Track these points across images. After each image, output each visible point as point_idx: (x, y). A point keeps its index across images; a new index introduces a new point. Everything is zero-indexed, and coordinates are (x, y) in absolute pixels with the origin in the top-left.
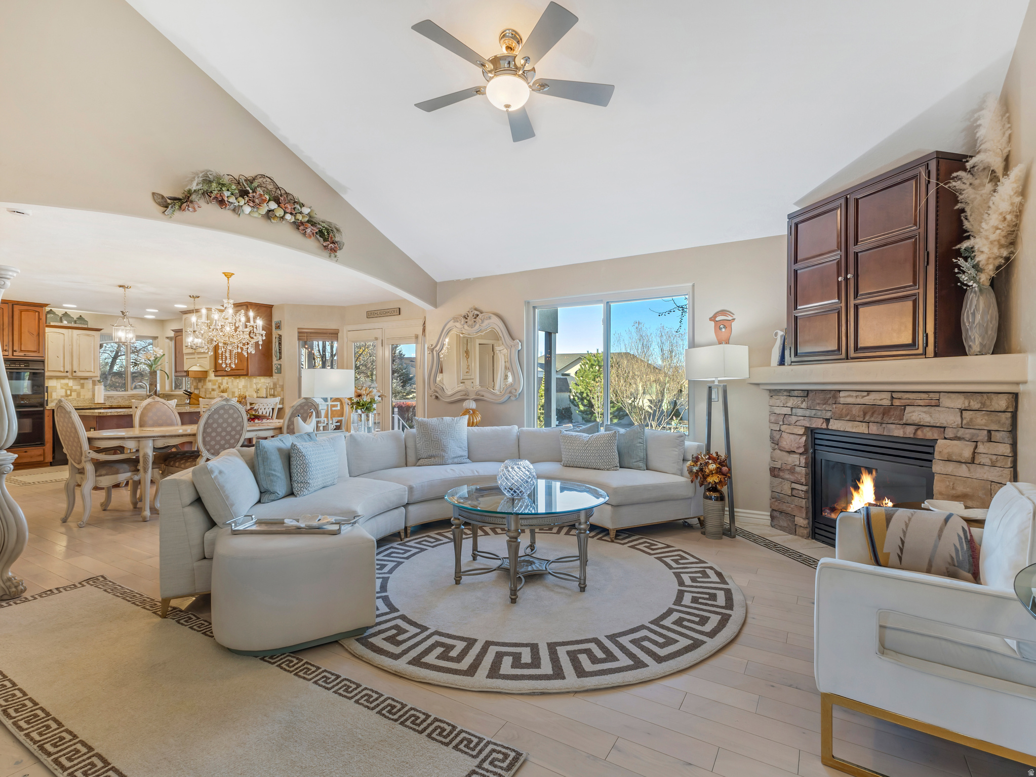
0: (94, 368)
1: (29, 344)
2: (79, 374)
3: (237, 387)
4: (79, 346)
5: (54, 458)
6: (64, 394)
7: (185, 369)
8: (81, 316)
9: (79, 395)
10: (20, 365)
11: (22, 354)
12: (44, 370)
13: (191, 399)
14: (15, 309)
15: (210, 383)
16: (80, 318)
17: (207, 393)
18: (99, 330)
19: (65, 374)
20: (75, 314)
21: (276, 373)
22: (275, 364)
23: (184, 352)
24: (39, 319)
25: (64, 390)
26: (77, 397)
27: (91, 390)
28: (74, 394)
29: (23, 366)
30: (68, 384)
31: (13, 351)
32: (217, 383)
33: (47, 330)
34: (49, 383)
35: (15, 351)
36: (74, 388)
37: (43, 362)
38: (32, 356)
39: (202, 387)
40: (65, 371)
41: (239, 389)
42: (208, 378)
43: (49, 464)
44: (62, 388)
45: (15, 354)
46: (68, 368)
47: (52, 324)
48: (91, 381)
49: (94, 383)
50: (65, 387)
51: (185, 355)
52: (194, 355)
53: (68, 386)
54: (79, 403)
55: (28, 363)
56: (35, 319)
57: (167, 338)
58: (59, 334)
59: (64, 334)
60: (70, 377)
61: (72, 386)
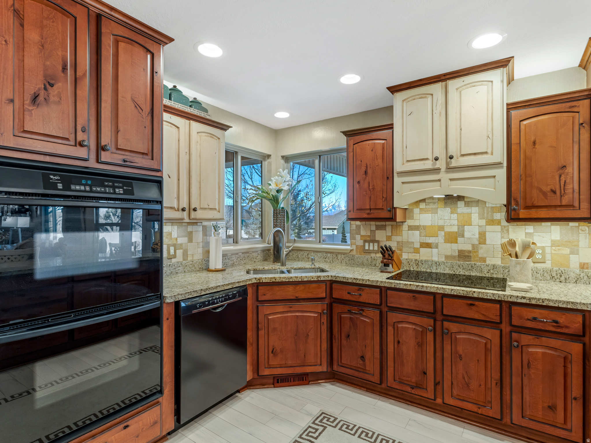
0: (219, 204)
4: (199, 156)
5: (177, 415)
8: (195, 98)
9: (185, 255)
11: (117, 158)
12: (161, 203)
16: (196, 101)
18: (224, 128)
19: (179, 215)
24: (154, 72)
26: (184, 260)
27: (202, 244)
28: (179, 252)
29: (122, 191)
31: (100, 148)
35: (104, 149)
36: (180, 241)
37: (160, 182)
38: (139, 165)
39: (389, 239)
45: (105, 156)
46: (184, 204)
51: (398, 176)
52: (439, 173)
53: (171, 239)
54: (186, 271)
55: (131, 185)
56: (145, 70)
57: (283, 157)
58: (171, 127)
59: (178, 128)
60: (187, 220)
61: (176, 237)
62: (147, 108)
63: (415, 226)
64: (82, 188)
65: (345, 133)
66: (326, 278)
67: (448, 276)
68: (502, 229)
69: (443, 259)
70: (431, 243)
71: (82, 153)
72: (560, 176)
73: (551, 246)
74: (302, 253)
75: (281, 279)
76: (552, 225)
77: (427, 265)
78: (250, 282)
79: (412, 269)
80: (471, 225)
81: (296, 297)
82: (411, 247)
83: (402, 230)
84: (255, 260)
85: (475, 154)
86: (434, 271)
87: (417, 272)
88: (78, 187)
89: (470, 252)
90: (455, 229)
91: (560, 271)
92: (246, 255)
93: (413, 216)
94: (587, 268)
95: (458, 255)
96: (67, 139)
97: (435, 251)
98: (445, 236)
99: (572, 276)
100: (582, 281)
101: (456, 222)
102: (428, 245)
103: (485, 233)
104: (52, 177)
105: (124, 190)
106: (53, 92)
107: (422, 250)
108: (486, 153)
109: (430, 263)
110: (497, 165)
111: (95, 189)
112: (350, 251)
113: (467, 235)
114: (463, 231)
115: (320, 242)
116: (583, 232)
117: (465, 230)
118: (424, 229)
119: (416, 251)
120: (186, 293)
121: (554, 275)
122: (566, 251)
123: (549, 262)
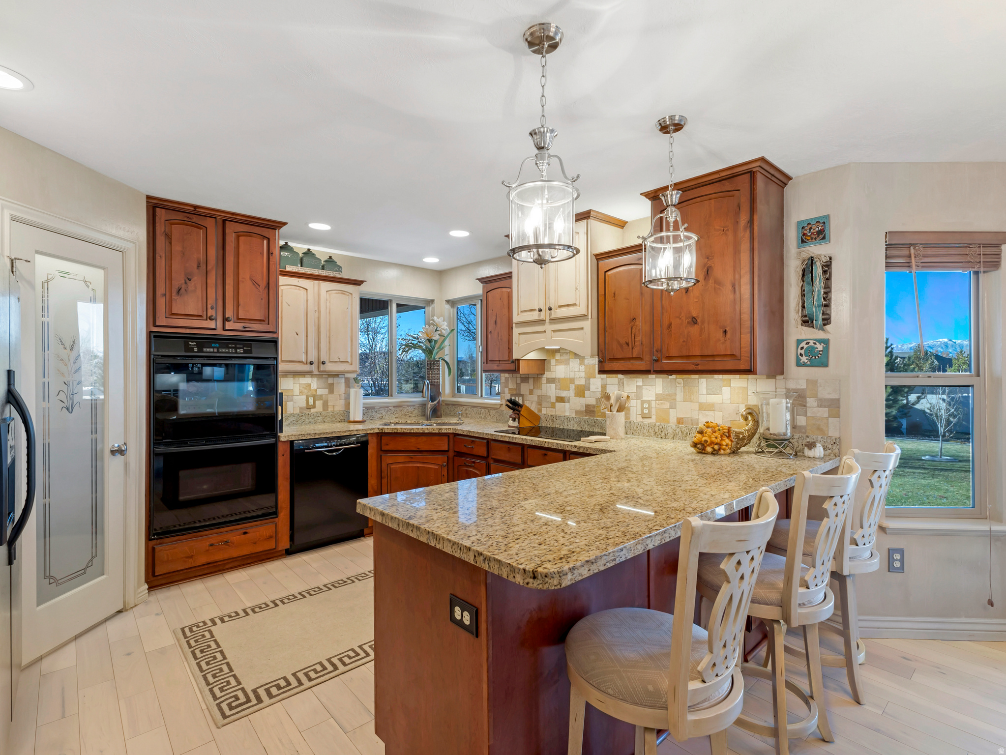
0: (351, 356)
1: (252, 309)
2: (329, 367)
3: (638, 396)
4: (330, 313)
5: (292, 538)
6: (304, 404)
7: (515, 356)
8: (330, 257)
9: (325, 405)
10: (236, 348)
11: (239, 326)
12: (276, 359)
13: (521, 418)
14: (227, 231)
15: (553, 386)
16: (330, 260)
17: (544, 404)
18: (358, 283)
19: (307, 368)
20: (321, 251)
21: (799, 364)
22: (799, 342)
23: (516, 318)
24: (270, 253)
25: (304, 397)
26: (324, 411)
27: (343, 396)
28: (319, 403)
29: (242, 351)
30: (310, 385)
31: (225, 320)
32: (572, 387)
33: (283, 280)
34: (285, 385)
35: (228, 320)
36: (320, 392)
37: (275, 342)
38: (257, 330)
39: (531, 392)
40: (309, 362)
41: (643, 402)
42: (548, 375)
43: (284, 552)
44: (301, 393)
45: (228, 325)
46: (313, 357)
47: (289, 268)
48: (343, 381)
49: (348, 386)
50: (306, 392)
51: (517, 327)
52: (544, 324)
53: (310, 389)
54: (326, 421)
55: (250, 346)
56: (262, 253)
57: (448, 301)
58: (299, 289)
59: (306, 289)
60: (316, 372)
61: (316, 388)
62: (263, 284)
63: (552, 378)
64: (212, 350)
65: (480, 280)
66: (448, 430)
67: (576, 433)
68: (619, 382)
69: (573, 415)
70: (564, 397)
71: (212, 324)
72: (632, 328)
73: (656, 400)
75: (403, 430)
76: (656, 377)
77: (560, 421)
78: (372, 432)
79: (549, 426)
80: (595, 378)
81: (418, 449)
82: (548, 402)
83: (542, 383)
84: (410, 415)
85: (568, 305)
86: (565, 427)
87: (553, 428)
88: (208, 350)
89: (594, 406)
90: (582, 382)
91: (661, 427)
92: (398, 409)
93: (550, 368)
94: (682, 424)
95: (586, 410)
96: (200, 316)
97: (567, 405)
98: (575, 389)
99: (670, 432)
100: (677, 436)
101: (583, 375)
102: (561, 399)
103: (606, 386)
104: (190, 343)
105: (244, 350)
106: (191, 285)
107: (557, 405)
108: (575, 305)
109: (563, 419)
110: (583, 317)
111: (221, 350)
112: (500, 406)
113: (592, 388)
114: (589, 384)
116: (679, 385)
117: (591, 383)
118: (559, 382)
119: (553, 406)
120: (299, 435)
121: (657, 431)
122: (667, 405)
123: (654, 417)
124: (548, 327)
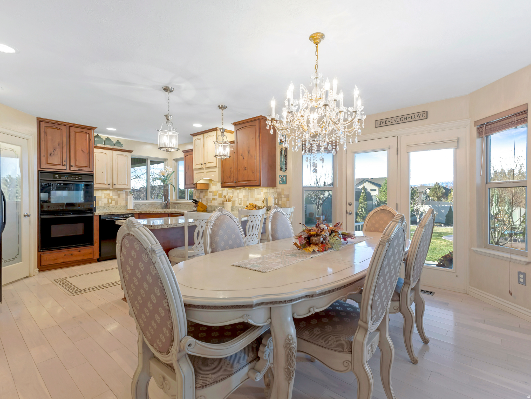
0: (128, 182)
1: (82, 161)
2: (117, 186)
3: (238, 197)
4: (117, 164)
5: (100, 255)
6: (106, 202)
7: (194, 182)
8: (118, 140)
9: (116, 203)
10: (75, 178)
11: (77, 169)
12: (93, 182)
13: (198, 206)
14: (71, 131)
15: (211, 194)
16: (118, 142)
17: (209, 201)
18: (130, 152)
19: (107, 186)
20: (114, 138)
21: (280, 184)
22: (280, 176)
23: (194, 168)
24: (89, 140)
25: (106, 199)
26: (116, 205)
27: (125, 199)
28: (113, 202)
29: (78, 179)
30: (109, 194)
31: (70, 166)
32: (218, 194)
33: (95, 150)
34: (97, 194)
35: (72, 166)
36: (114, 197)
37: (92, 175)
38: (84, 170)
39: (204, 197)
40: (108, 184)
41: (239, 199)
42: (210, 190)
43: (97, 260)
44: (105, 198)
45: (72, 168)
46: (110, 182)
47: (99, 145)
48: (125, 193)
49: (127, 194)
50: (107, 197)
51: (195, 171)
52: (203, 169)
53: (109, 196)
54: (117, 209)
55: (81, 177)
56: (86, 140)
57: (174, 160)
58: (103, 154)
59: (107, 154)
60: (111, 188)
61: (112, 195)
62: (87, 152)
64: (65, 178)
65: (183, 151)
71: (65, 168)
72: (230, 171)
73: (243, 198)
74: (179, 205)
78: (136, 213)
80: (220, 190)
83: (207, 193)
84: (156, 208)
85: (211, 162)
88: (63, 178)
92: (150, 205)
93: (210, 187)
96: (60, 164)
97: (216, 201)
102: (214, 199)
104: (55, 175)
105: (79, 178)
106: (56, 152)
107: (213, 201)
108: (213, 162)
110: (216, 167)
111: (69, 178)
112: (191, 203)
115: (188, 200)
118: (213, 192)
119: (211, 202)
120: (103, 213)
122: (246, 199)
123: (242, 204)
124: (205, 171)
